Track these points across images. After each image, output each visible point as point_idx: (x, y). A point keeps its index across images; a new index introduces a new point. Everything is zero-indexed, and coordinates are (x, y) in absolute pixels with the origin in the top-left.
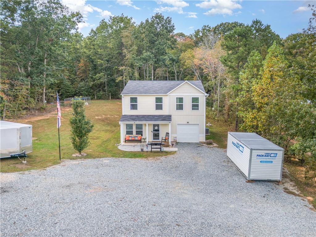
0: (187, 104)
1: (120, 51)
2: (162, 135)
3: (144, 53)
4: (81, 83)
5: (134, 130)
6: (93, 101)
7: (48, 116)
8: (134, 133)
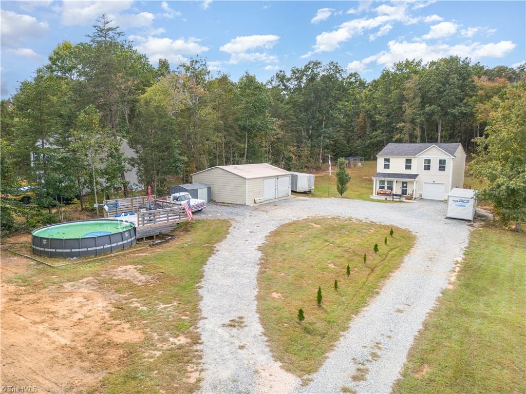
0: (435, 165)
1: (400, 105)
2: (409, 191)
3: (427, 107)
4: (357, 142)
5: (386, 186)
6: (368, 162)
7: (323, 174)
8: (386, 188)
